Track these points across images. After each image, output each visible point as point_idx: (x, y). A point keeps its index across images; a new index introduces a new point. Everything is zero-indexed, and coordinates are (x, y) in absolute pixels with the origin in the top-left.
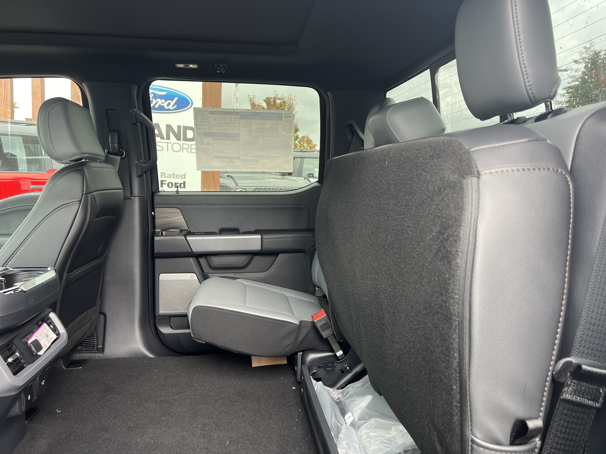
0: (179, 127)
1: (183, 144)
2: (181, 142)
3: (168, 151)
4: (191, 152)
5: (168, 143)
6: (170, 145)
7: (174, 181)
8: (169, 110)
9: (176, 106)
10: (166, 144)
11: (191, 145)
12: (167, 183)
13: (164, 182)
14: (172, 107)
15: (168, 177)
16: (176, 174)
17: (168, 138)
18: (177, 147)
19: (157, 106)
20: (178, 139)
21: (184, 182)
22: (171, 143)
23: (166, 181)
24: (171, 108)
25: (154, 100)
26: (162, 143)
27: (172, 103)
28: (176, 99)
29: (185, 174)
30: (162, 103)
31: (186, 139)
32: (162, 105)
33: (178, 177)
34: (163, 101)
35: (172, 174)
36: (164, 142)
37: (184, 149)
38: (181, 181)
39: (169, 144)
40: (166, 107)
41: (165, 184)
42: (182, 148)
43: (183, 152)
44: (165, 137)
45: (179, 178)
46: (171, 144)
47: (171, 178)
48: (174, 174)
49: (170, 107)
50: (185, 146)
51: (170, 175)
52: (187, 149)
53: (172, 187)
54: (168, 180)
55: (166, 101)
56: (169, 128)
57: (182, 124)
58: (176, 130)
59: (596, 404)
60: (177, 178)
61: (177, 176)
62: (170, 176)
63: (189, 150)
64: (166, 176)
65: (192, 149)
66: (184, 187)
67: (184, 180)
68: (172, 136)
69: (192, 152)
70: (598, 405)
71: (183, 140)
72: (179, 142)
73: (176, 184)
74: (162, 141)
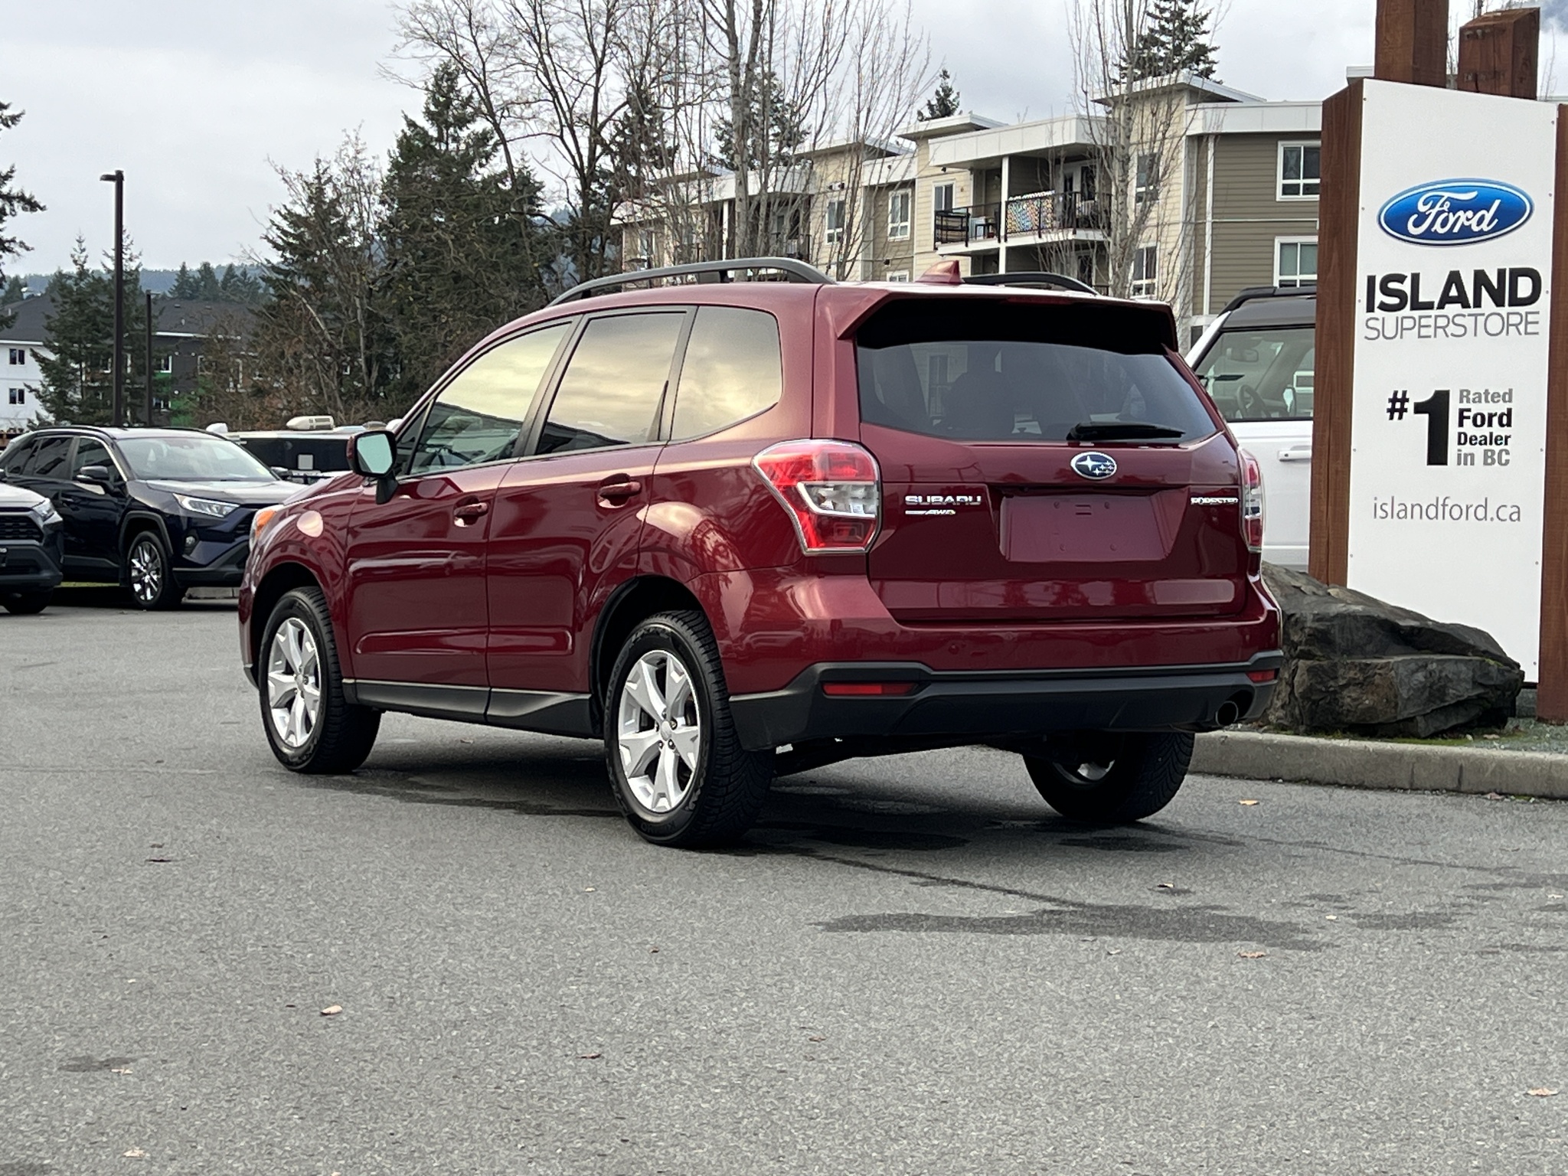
0: (1501, 273)
1: (1508, 314)
2: (1506, 309)
4: (1526, 333)
5: (1476, 315)
6: (1481, 319)
7: (1486, 408)
8: (1481, 233)
9: (1497, 220)
11: (1527, 313)
12: (1471, 414)
13: (1466, 414)
14: (1489, 224)
15: (1474, 401)
16: (1491, 392)
17: (1478, 303)
18: (1495, 324)
19: (1456, 230)
20: (1499, 303)
21: (1510, 411)
22: (1483, 314)
23: (1469, 410)
24: (1486, 229)
26: (1464, 316)
27: (1488, 216)
28: (1497, 203)
29: (1511, 390)
30: (1468, 219)
31: (1515, 301)
32: (1467, 224)
33: (1496, 400)
34: (1470, 214)
35: (1482, 392)
36: (1470, 315)
37: (1511, 328)
38: (1501, 408)
40: (1475, 229)
41: (1468, 418)
42: (1506, 325)
43: (1508, 334)
44: (1471, 301)
45: (1498, 402)
46: (1483, 318)
47: (1480, 401)
48: (1487, 392)
49: (1484, 227)
50: (1515, 319)
51: (1480, 394)
52: (1516, 326)
53: (1483, 424)
54: (1476, 409)
55: (1474, 214)
56: (1480, 278)
57: (1509, 265)
58: (1494, 280)
60: (1493, 402)
61: (1495, 398)
62: (1478, 399)
63: (1522, 327)
64: (1471, 397)
65: (1529, 326)
66: (1509, 424)
67: (1509, 405)
68: (1484, 293)
69: (1529, 330)
71: (1510, 305)
72: (1499, 310)
73: (1491, 416)
74: (1466, 311)
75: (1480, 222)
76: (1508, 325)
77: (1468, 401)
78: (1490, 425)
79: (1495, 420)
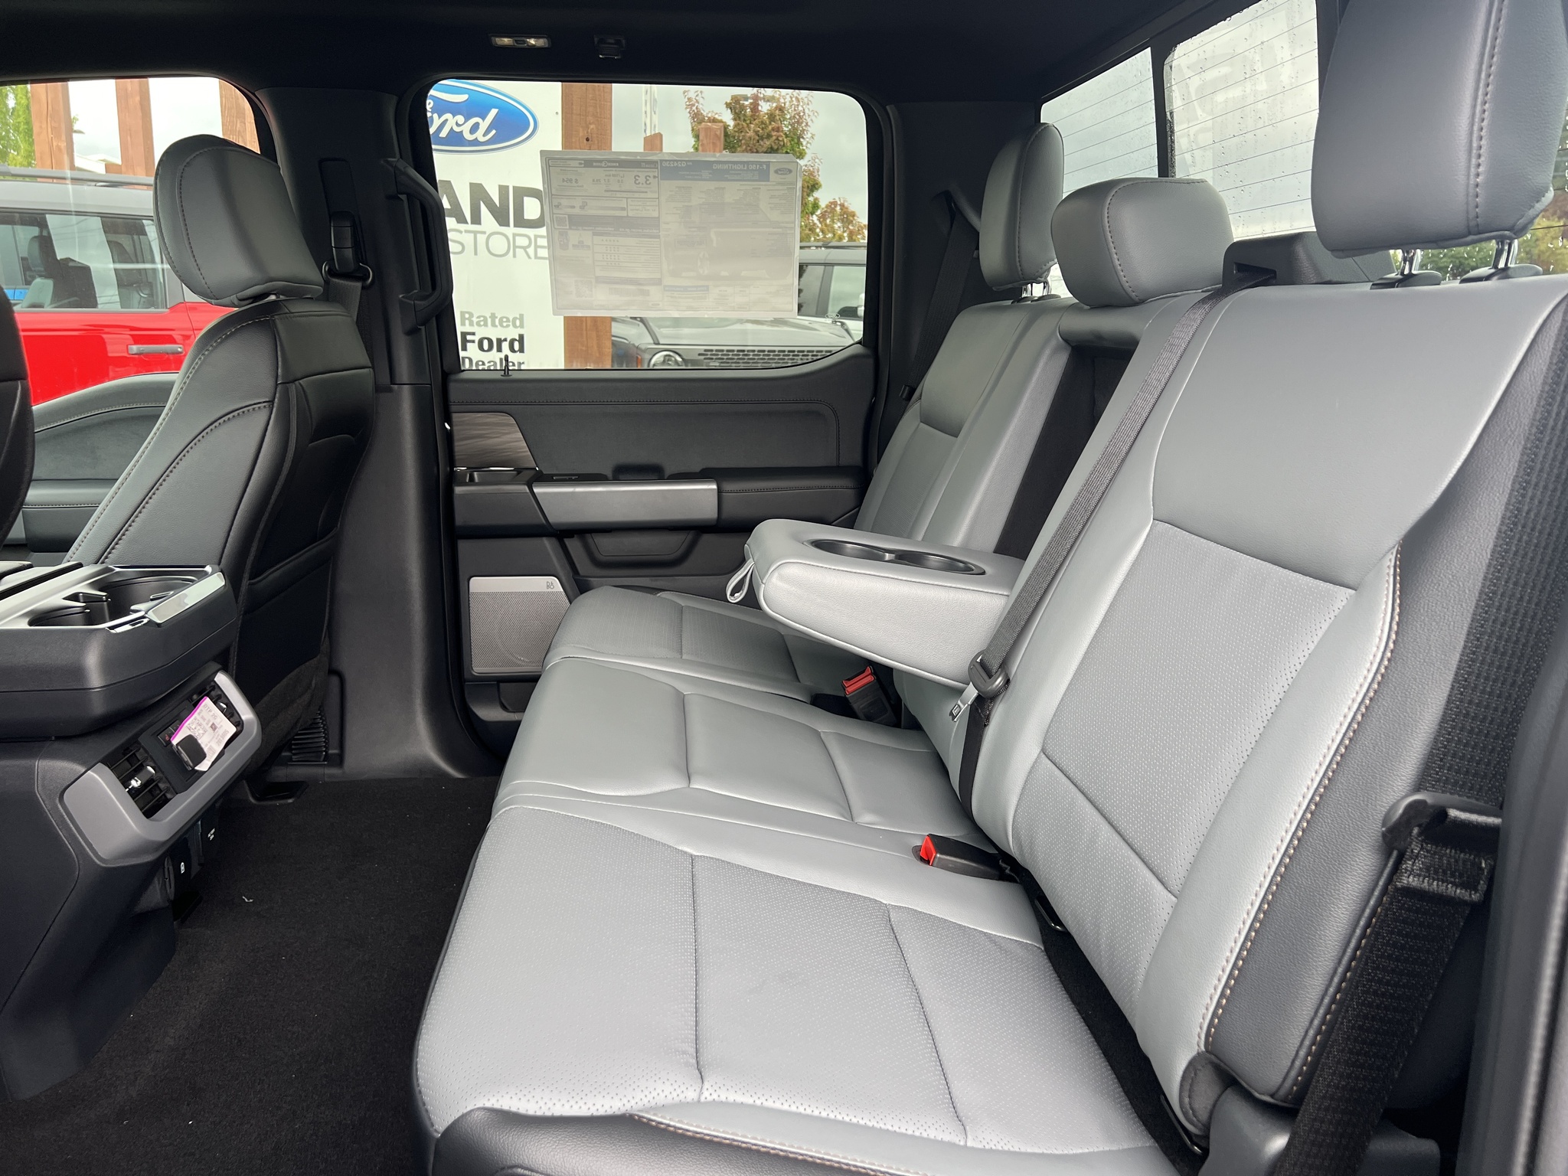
0: (503, 190)
1: (514, 235)
2: (511, 230)
3: (476, 254)
4: (536, 257)
5: (475, 233)
6: (481, 238)
7: (494, 333)
8: (476, 143)
9: (494, 132)
10: (472, 235)
11: (536, 237)
12: (476, 338)
13: (469, 337)
14: (484, 135)
15: (478, 324)
16: (499, 316)
17: (476, 219)
18: (499, 244)
19: (443, 134)
20: (503, 220)
21: (521, 337)
22: (484, 233)
23: (473, 334)
24: (482, 139)
25: (435, 116)
26: (461, 232)
27: (484, 125)
28: (494, 112)
29: (522, 316)
30: (458, 124)
31: (521, 222)
32: (457, 129)
33: (505, 324)
34: (460, 119)
35: (488, 315)
36: (466, 231)
37: (517, 250)
38: (511, 333)
39: (478, 235)
40: (468, 136)
41: (473, 342)
42: (512, 247)
43: (514, 256)
44: (468, 216)
45: (508, 326)
46: (485, 235)
47: (486, 325)
48: (493, 316)
49: (479, 135)
50: (522, 241)
51: (485, 317)
52: (525, 248)
53: (490, 349)
54: (481, 332)
55: (467, 120)
56: (478, 193)
57: (511, 183)
58: (495, 198)
59: (1470, 895)
60: (502, 326)
61: (503, 322)
62: (483, 322)
63: (531, 251)
64: (475, 320)
65: (539, 250)
66: (522, 350)
67: (521, 332)
68: (485, 212)
69: (539, 255)
70: (1476, 897)
71: (516, 226)
72: (503, 229)
73: (500, 341)
74: (462, 227)
75: (475, 128)
76: (515, 247)
77: (471, 324)
78: (499, 350)
79: (505, 346)
